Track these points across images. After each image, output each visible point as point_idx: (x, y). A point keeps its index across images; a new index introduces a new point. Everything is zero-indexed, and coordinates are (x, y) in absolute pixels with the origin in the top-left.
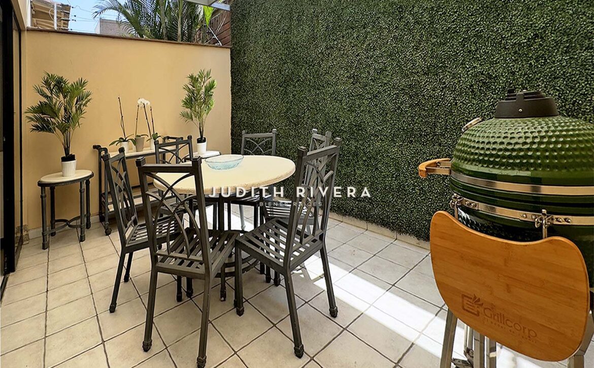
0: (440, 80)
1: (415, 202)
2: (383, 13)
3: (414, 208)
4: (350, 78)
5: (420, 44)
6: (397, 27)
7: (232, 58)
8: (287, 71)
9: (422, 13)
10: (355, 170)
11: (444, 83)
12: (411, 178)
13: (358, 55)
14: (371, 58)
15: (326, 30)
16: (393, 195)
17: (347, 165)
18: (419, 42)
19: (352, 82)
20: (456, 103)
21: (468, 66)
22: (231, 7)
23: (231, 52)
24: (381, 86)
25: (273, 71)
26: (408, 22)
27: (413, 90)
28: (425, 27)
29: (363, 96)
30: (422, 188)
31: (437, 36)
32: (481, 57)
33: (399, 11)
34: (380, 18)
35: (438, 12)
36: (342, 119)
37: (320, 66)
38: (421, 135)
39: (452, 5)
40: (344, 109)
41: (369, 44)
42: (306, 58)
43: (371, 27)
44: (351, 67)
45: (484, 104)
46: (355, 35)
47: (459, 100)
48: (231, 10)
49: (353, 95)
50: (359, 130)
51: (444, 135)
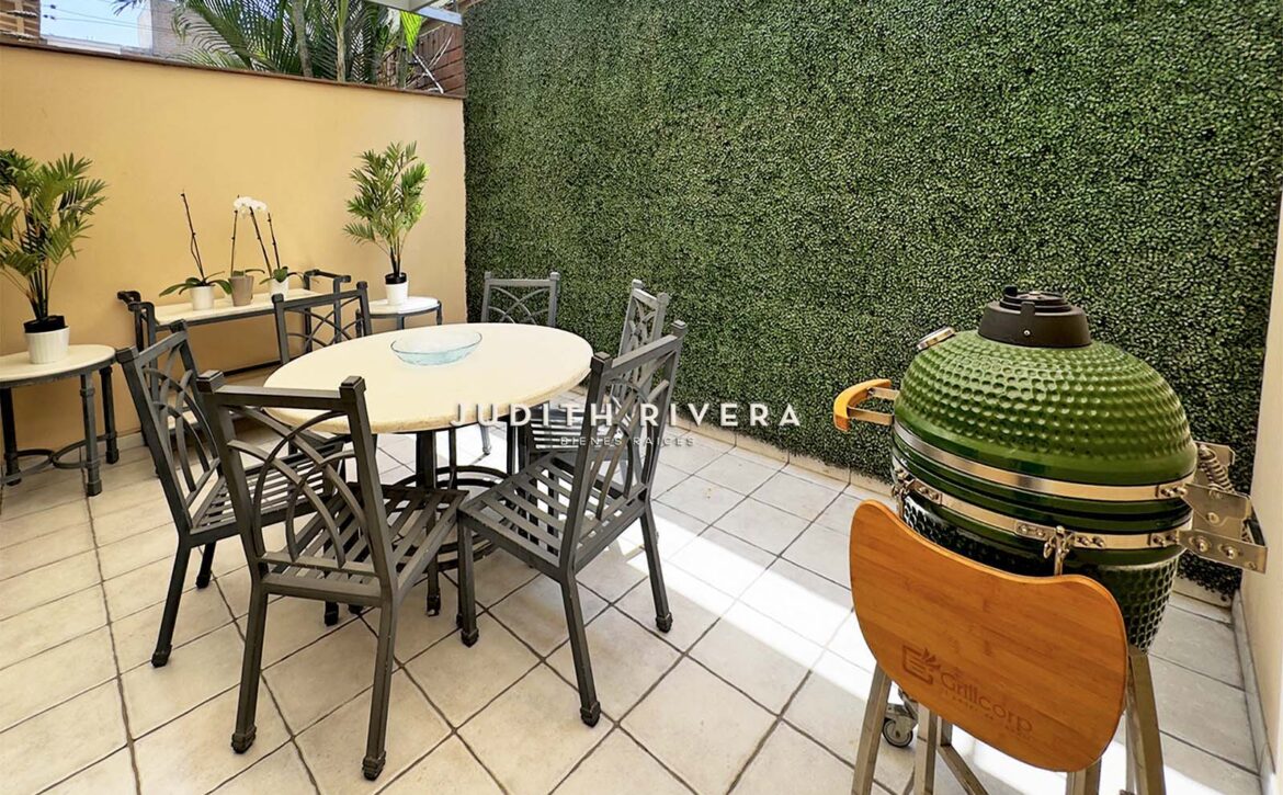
0: (878, 204)
1: (824, 405)
2: (779, 74)
3: (823, 413)
4: (711, 182)
5: (846, 139)
6: (803, 102)
7: (467, 120)
8: (584, 156)
9: (851, 84)
10: (715, 345)
11: (886, 210)
12: (819, 365)
13: (727, 144)
14: (752, 152)
15: (665, 91)
16: (784, 391)
17: (701, 335)
18: (844, 134)
19: (715, 192)
20: (904, 247)
22: (464, 18)
23: (465, 106)
24: (771, 203)
25: (555, 153)
26: (825, 96)
27: (828, 218)
28: (855, 109)
29: (735, 218)
30: (837, 383)
31: (877, 128)
32: (952, 173)
33: (808, 74)
34: (771, 81)
35: (880, 85)
36: (693, 255)
37: (653, 156)
38: (840, 294)
39: (906, 77)
40: (698, 237)
41: (750, 127)
42: (625, 137)
43: (755, 95)
44: (714, 163)
45: (951, 252)
46: (723, 107)
47: (909, 242)
48: (465, 24)
49: (716, 215)
50: (725, 276)
51: (880, 298)
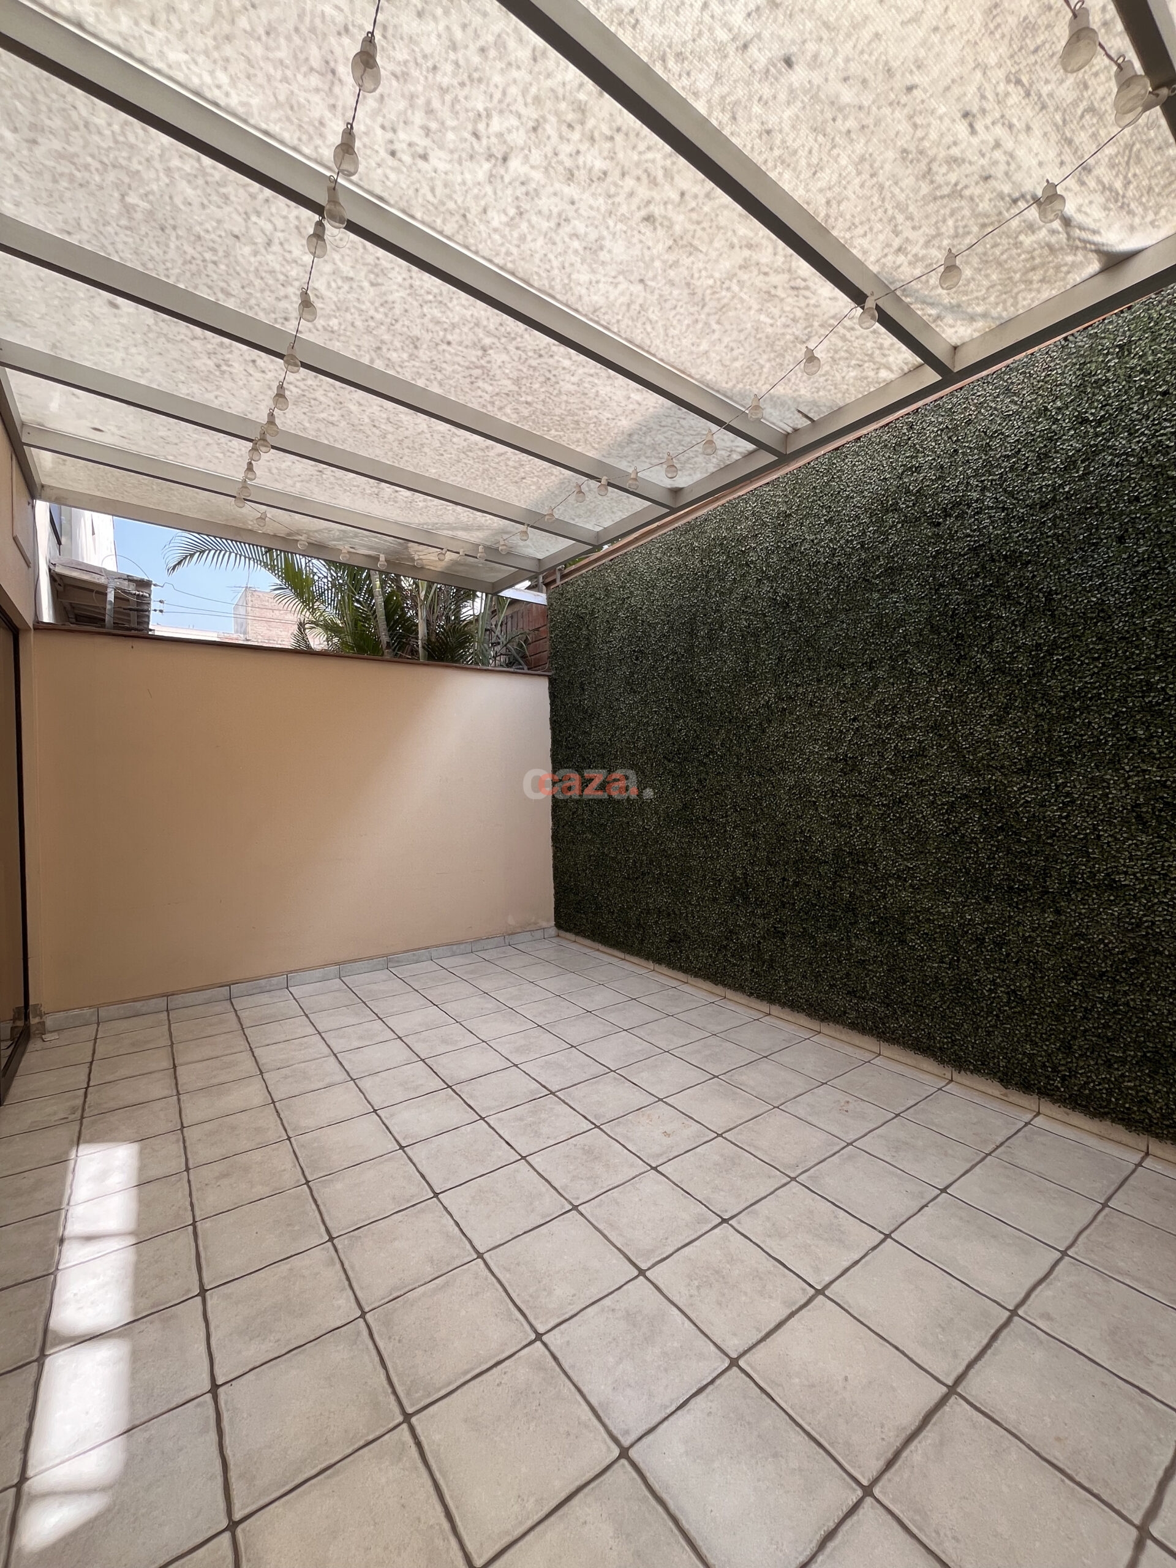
21: (1127, 768)
22: (548, 599)
23: (551, 683)
27: (990, 802)
48: (550, 604)
49: (843, 795)
